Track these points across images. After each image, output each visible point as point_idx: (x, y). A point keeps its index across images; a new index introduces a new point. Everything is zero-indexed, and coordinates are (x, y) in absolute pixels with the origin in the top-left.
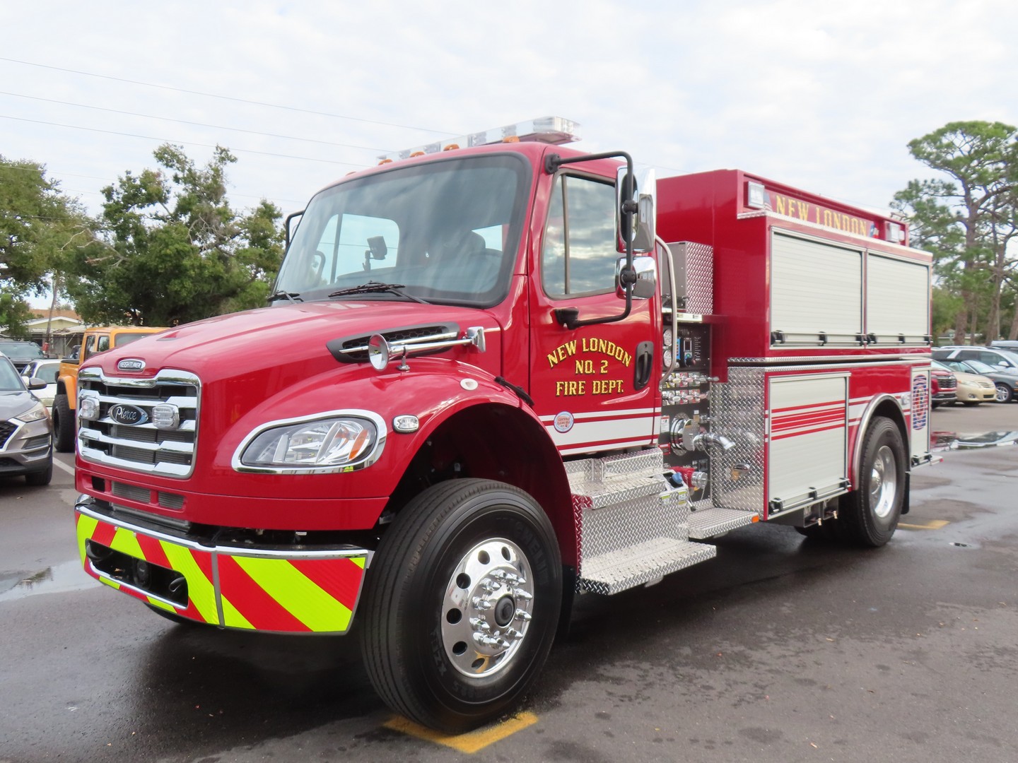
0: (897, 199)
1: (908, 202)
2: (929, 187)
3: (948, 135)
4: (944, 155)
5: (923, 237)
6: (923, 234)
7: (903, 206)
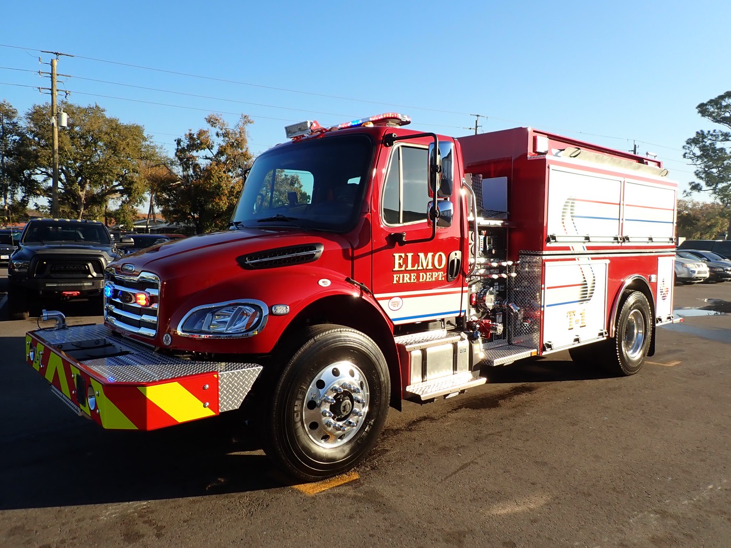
0: (688, 143)
1: (696, 145)
2: (712, 135)
3: (726, 99)
4: (723, 113)
5: (706, 169)
6: (706, 166)
7: (692, 148)
